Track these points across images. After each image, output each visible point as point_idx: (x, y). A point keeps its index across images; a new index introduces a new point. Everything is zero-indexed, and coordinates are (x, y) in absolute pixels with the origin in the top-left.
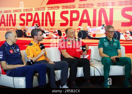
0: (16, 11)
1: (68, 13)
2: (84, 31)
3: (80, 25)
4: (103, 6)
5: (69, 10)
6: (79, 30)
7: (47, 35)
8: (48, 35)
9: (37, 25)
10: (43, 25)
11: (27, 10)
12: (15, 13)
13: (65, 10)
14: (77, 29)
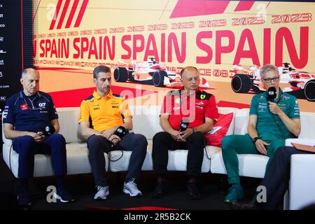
0: (115, 30)
1: (211, 37)
2: (246, 75)
3: (236, 62)
4: (285, 21)
5: (214, 30)
6: (234, 74)
7: (171, 81)
8: (174, 81)
9: (152, 59)
10: (163, 60)
11: (133, 29)
12: (114, 34)
13: (206, 29)
14: (231, 71)
